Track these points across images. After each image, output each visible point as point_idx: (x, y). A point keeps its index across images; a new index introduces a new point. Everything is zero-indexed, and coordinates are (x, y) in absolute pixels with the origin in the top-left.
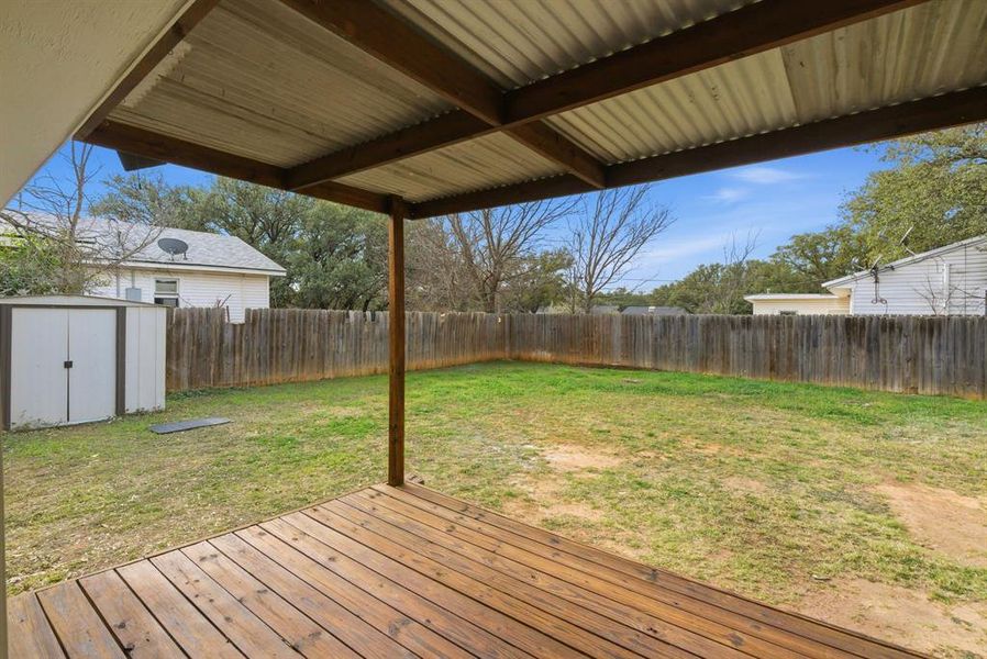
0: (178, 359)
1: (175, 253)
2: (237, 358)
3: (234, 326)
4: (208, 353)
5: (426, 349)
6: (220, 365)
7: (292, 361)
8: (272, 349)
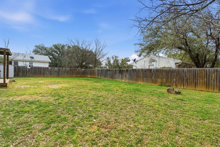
0: (20, 72)
1: (32, 59)
2: (29, 73)
3: (29, 69)
4: (25, 72)
5: (65, 74)
6: (26, 74)
7: (38, 74)
8: (35, 72)
